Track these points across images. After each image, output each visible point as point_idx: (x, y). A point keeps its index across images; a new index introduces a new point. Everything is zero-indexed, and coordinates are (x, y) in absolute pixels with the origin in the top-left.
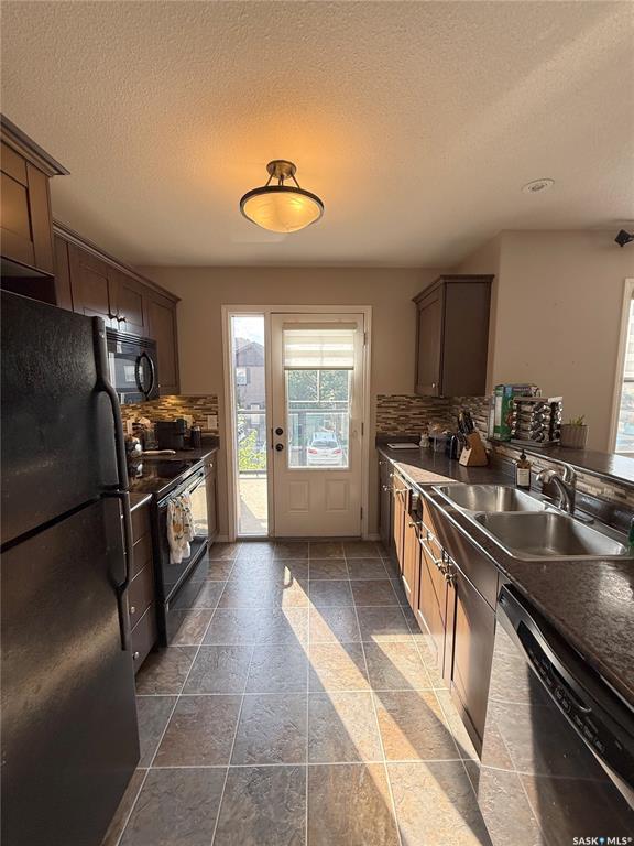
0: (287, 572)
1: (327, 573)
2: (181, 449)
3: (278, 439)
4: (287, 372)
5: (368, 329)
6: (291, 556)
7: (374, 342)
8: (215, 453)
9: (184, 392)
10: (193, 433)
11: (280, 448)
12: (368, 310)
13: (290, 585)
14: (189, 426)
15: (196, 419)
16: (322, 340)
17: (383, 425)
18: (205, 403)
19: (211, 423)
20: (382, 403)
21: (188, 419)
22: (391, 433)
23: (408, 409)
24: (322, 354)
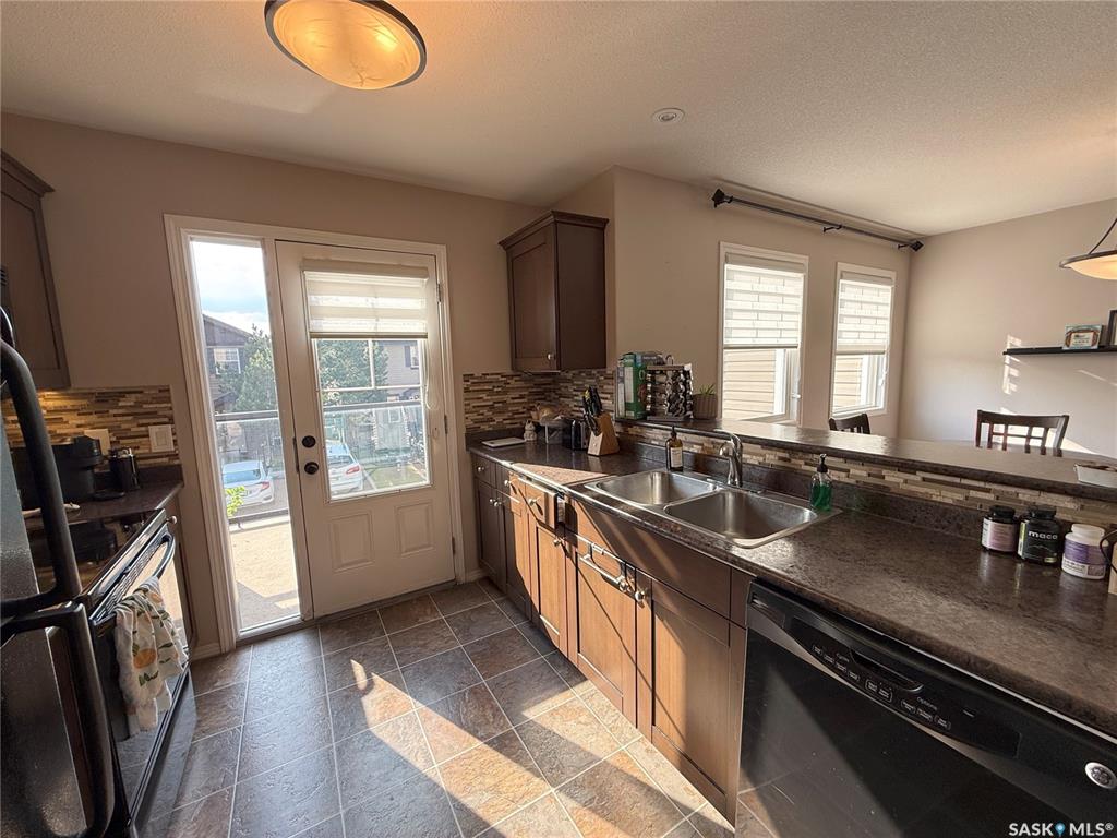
0: (358, 669)
1: (424, 646)
2: (93, 499)
3: (307, 455)
4: (315, 341)
5: (443, 278)
6: (356, 641)
7: (453, 296)
8: (176, 497)
9: (78, 383)
10: (116, 463)
11: (311, 468)
12: (441, 251)
13: (370, 685)
14: (106, 448)
15: (119, 436)
16: (374, 291)
17: (475, 416)
18: (139, 404)
19: (160, 440)
20: (471, 385)
21: (102, 436)
22: (485, 427)
23: (505, 393)
24: (375, 314)
